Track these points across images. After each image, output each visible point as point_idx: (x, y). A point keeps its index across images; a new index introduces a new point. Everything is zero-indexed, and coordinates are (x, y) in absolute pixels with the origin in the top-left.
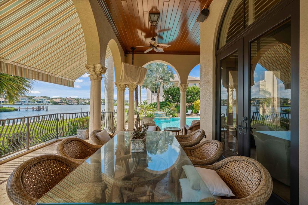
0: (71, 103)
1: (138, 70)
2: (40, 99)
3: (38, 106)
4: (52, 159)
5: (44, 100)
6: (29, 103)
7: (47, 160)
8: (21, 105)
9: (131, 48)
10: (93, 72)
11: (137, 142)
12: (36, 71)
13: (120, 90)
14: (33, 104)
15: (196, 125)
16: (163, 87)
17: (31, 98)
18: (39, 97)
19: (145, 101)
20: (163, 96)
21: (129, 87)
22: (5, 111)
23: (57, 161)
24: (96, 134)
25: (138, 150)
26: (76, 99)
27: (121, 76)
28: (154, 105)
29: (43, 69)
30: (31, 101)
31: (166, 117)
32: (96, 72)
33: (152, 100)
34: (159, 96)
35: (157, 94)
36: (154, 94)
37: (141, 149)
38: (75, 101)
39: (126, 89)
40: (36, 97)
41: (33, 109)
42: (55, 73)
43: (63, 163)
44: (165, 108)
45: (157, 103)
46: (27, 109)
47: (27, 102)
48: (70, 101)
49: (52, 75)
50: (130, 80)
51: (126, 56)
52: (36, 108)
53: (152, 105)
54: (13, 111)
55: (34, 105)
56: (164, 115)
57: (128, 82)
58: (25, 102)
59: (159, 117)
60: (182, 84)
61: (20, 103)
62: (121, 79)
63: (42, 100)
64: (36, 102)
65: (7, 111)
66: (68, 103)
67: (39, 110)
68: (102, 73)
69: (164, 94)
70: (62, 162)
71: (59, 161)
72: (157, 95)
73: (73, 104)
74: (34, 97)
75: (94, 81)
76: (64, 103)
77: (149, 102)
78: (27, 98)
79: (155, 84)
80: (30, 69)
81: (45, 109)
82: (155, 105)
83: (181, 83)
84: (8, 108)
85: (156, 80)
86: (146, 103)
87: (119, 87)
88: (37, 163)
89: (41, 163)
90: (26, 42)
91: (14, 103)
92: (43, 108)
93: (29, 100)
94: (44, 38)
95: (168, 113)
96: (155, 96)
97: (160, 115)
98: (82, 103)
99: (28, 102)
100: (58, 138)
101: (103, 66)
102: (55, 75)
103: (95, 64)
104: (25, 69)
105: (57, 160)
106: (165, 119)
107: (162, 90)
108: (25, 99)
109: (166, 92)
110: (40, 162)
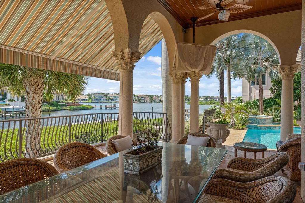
0: (143, 101)
1: (201, 50)
2: (114, 97)
3: (111, 104)
4: (34, 165)
5: (117, 97)
6: (104, 101)
7: (27, 164)
8: (97, 102)
9: (191, 19)
10: (121, 60)
11: (131, 159)
12: (80, 65)
13: (175, 82)
14: (107, 101)
15: (293, 143)
16: (270, 74)
17: (106, 95)
18: (113, 94)
19: (239, 98)
20: (271, 89)
21: (190, 77)
22: (84, 109)
23: (39, 168)
24: (114, 141)
25: (132, 171)
26: (149, 96)
27: (174, 62)
28: (253, 105)
29: (87, 62)
30: (106, 98)
31: (272, 125)
32: (124, 59)
33: (250, 96)
34: (262, 89)
35: (258, 86)
36: (254, 86)
37: (136, 170)
38: (148, 98)
39: (186, 80)
40: (110, 94)
41: (107, 107)
42: (100, 65)
43: (46, 171)
44: (271, 110)
45: (259, 101)
46: (101, 107)
47: (102, 100)
48: (143, 99)
49: (98, 68)
50: (187, 67)
51: (185, 31)
52: (109, 106)
53: (249, 103)
54: (90, 109)
55: (108, 103)
56: (269, 121)
57: (184, 69)
58: (101, 99)
59: (259, 124)
60: (285, 66)
61: (97, 101)
62: (175, 66)
63: (115, 97)
64: (110, 100)
65: (86, 109)
66: (140, 101)
67: (111, 109)
68: (133, 61)
69: (274, 85)
70: (44, 170)
71: (41, 168)
72: (258, 88)
73: (146, 103)
74: (108, 94)
75: (123, 72)
76: (136, 100)
77: (246, 100)
78: (103, 96)
79: (254, 70)
80: (73, 63)
81: (117, 107)
82: (255, 103)
83: (283, 64)
84: (86, 106)
85: (256, 63)
86: (240, 101)
87: (174, 78)
88: (14, 166)
89: (18, 167)
90: (64, 34)
91: (92, 100)
92: (116, 107)
93: (105, 98)
94: (78, 27)
95: (277, 118)
96: (256, 89)
97: (260, 121)
98: (156, 100)
99: (104, 99)
100: (102, 142)
101: (135, 50)
102: (101, 68)
103: (123, 49)
104: (69, 63)
105: (40, 166)
106: (270, 128)
107: (268, 80)
108: (101, 96)
109: (277, 81)
110: (18, 165)
